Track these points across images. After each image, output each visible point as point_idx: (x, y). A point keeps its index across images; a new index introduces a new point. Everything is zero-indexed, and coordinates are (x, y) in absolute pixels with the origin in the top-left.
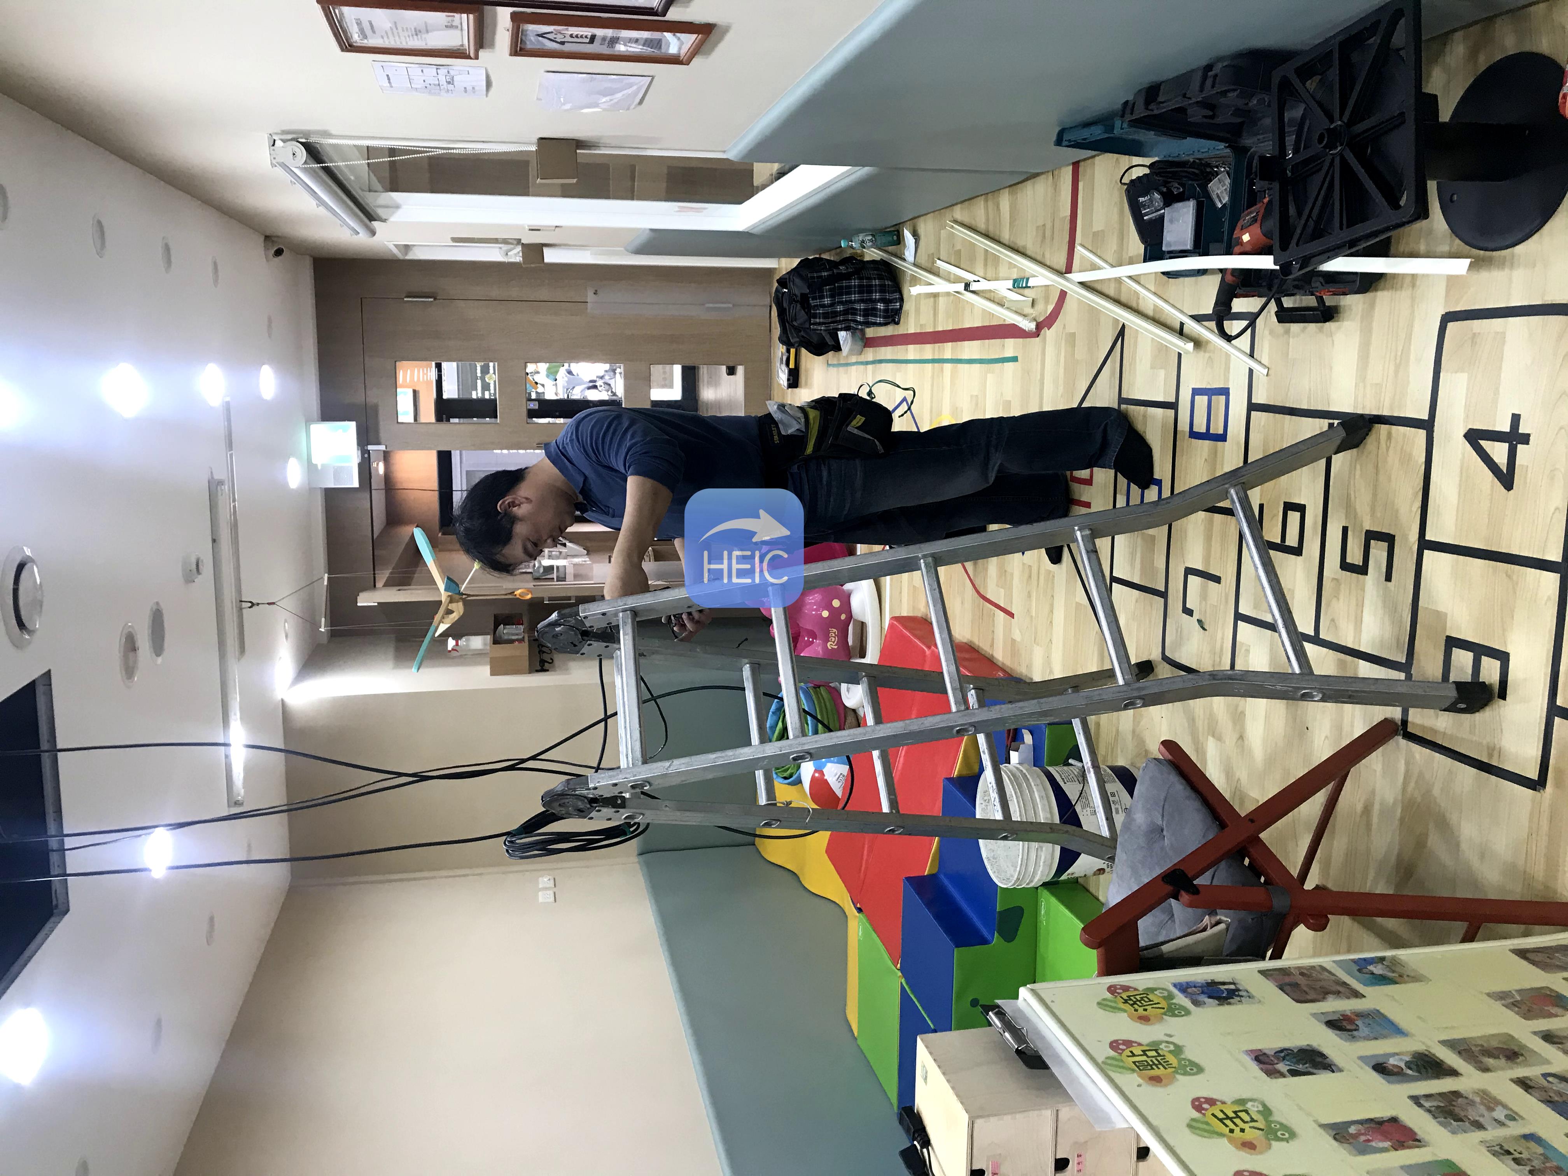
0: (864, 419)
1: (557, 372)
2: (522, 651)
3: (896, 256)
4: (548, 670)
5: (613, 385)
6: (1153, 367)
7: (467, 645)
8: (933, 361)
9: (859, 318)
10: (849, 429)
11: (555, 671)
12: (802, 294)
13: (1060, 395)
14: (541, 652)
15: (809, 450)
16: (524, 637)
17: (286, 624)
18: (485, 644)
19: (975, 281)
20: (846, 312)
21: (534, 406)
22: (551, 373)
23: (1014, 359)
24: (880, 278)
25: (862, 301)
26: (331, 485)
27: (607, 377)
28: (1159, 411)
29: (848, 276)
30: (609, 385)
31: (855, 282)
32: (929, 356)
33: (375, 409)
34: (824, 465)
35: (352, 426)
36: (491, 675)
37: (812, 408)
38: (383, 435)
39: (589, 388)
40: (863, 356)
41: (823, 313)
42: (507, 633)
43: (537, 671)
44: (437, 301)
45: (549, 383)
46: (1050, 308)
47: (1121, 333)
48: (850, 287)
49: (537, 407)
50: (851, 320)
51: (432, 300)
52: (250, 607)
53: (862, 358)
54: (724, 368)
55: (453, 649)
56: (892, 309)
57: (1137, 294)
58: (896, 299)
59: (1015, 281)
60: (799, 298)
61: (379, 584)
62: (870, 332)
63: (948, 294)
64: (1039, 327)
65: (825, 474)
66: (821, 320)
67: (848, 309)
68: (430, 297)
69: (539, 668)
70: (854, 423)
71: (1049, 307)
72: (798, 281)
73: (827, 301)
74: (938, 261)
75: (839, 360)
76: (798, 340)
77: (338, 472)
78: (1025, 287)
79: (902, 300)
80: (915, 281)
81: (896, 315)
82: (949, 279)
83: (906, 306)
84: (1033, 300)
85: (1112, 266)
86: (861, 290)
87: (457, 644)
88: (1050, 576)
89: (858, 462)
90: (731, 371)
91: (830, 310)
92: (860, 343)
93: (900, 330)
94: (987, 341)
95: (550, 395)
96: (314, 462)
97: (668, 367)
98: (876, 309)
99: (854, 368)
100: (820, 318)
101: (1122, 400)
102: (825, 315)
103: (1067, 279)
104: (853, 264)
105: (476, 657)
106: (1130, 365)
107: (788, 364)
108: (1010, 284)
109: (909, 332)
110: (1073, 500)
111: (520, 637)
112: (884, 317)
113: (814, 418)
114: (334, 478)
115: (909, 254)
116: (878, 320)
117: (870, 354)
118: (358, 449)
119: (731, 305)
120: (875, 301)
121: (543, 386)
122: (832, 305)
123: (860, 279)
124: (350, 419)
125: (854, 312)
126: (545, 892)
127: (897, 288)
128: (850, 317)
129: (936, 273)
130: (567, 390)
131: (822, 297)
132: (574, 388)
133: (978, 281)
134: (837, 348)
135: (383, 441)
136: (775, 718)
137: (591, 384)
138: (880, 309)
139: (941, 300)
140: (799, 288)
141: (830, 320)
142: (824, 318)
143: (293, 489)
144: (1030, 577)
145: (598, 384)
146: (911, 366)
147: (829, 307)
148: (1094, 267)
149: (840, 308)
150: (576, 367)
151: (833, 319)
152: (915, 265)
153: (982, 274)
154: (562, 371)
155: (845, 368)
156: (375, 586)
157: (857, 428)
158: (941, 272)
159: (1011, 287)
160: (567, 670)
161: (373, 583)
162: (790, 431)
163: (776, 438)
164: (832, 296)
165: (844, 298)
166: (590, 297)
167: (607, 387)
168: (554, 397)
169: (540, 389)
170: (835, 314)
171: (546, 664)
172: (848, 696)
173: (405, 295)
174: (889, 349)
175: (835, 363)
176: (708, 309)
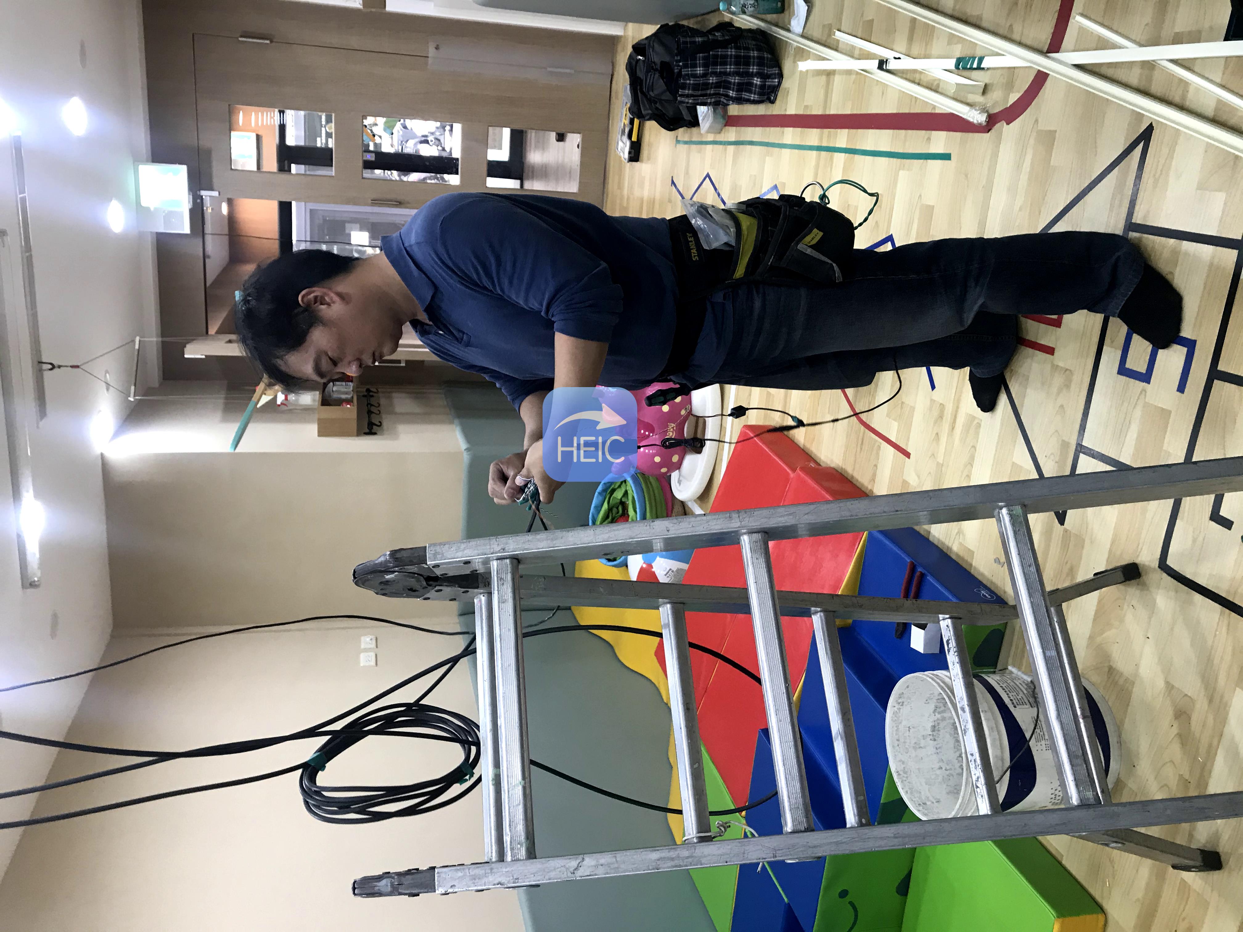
0: (821, 234)
1: (393, 127)
2: (350, 411)
3: (777, 25)
4: (375, 434)
5: (442, 141)
6: (1202, 186)
7: (297, 400)
8: (819, 148)
9: (731, 93)
10: (800, 247)
11: (382, 434)
12: (662, 63)
13: (1016, 208)
14: (370, 412)
15: (740, 272)
16: (352, 397)
17: (108, 375)
18: (314, 400)
19: (895, 58)
20: (718, 85)
21: (371, 157)
22: (389, 127)
23: (946, 157)
24: (759, 49)
25: (737, 74)
26: (162, 230)
27: (438, 133)
28: (1207, 250)
29: (724, 45)
30: (439, 140)
31: (731, 52)
32: (815, 142)
33: (208, 153)
34: (758, 293)
35: (183, 169)
36: (319, 436)
37: (743, 213)
38: (215, 181)
39: (421, 142)
40: (722, 134)
41: (694, 84)
42: (336, 391)
43: (366, 434)
44: (273, 44)
45: (386, 136)
46: (1013, 98)
47: (1146, 135)
48: (726, 56)
49: (373, 159)
50: (723, 95)
51: (268, 42)
52: (51, 369)
53: (721, 137)
54: (553, 135)
55: (282, 404)
56: (769, 86)
57: (1185, 84)
58: (775, 74)
59: (959, 61)
60: (658, 67)
61: (212, 331)
62: (734, 110)
63: (849, 72)
64: (992, 120)
65: (758, 304)
66: (690, 92)
67: (721, 82)
68: (267, 39)
69: (367, 431)
70: (808, 239)
71: (1011, 95)
72: (657, 46)
73: (699, 71)
74: (837, 33)
75: (691, 137)
76: (650, 112)
77: (169, 216)
78: (975, 69)
79: (781, 76)
80: (802, 54)
81: (772, 92)
82: (851, 53)
83: (785, 84)
84: (986, 85)
85: (1141, 45)
86: (739, 61)
87: (286, 399)
88: (973, 426)
89: (803, 292)
90: (561, 138)
91: (701, 81)
92: (722, 121)
93: (775, 109)
94: (903, 132)
95: (386, 148)
96: (144, 203)
97: (498, 129)
98: (751, 84)
99: (709, 147)
100: (689, 90)
101: (1131, 226)
102: (696, 87)
103: (1053, 59)
104: (729, 31)
105: (303, 414)
106: (1156, 181)
107: (630, 136)
108: (951, 64)
109: (788, 113)
110: (1025, 340)
111: (349, 396)
112: (760, 94)
113: (748, 228)
114: (165, 223)
115: (797, 24)
116: (753, 97)
117: (731, 134)
118: (189, 194)
119: (572, 71)
120: (752, 75)
121: (380, 137)
122: (705, 75)
123: (737, 48)
124: (181, 163)
125: (727, 85)
126: (366, 654)
127: (777, 63)
128: (722, 91)
129: (834, 47)
130: (402, 142)
131: (694, 66)
132: (407, 141)
133: (899, 58)
134: (694, 123)
135: (215, 186)
136: (601, 498)
137: (423, 139)
138: (756, 84)
139: (837, 78)
140: (658, 56)
141: (700, 92)
142: (694, 90)
143: (115, 234)
144: (941, 417)
145: (429, 139)
146: (786, 152)
147: (702, 77)
148: (1103, 45)
149: (712, 80)
150: (409, 123)
151: (704, 92)
152: (802, 36)
153: (904, 51)
154: (398, 125)
155: (699, 146)
156: (207, 332)
157: (810, 247)
158: (840, 46)
159: (952, 67)
160: (395, 436)
161: (205, 330)
162: (715, 245)
163: (694, 251)
164: (706, 66)
165: (719, 69)
166: (432, 52)
167: (437, 142)
168: (392, 150)
169: (377, 140)
170: (706, 86)
171: (374, 427)
172: (679, 488)
173: (238, 35)
174: (758, 130)
175: (686, 139)
176: (551, 73)
